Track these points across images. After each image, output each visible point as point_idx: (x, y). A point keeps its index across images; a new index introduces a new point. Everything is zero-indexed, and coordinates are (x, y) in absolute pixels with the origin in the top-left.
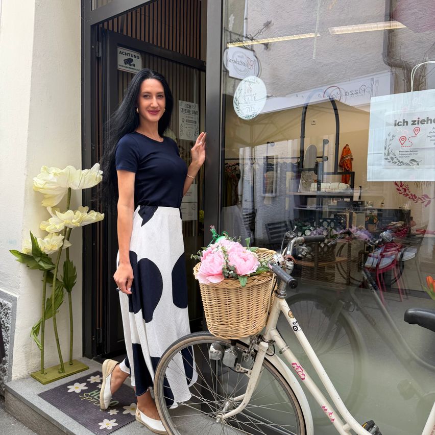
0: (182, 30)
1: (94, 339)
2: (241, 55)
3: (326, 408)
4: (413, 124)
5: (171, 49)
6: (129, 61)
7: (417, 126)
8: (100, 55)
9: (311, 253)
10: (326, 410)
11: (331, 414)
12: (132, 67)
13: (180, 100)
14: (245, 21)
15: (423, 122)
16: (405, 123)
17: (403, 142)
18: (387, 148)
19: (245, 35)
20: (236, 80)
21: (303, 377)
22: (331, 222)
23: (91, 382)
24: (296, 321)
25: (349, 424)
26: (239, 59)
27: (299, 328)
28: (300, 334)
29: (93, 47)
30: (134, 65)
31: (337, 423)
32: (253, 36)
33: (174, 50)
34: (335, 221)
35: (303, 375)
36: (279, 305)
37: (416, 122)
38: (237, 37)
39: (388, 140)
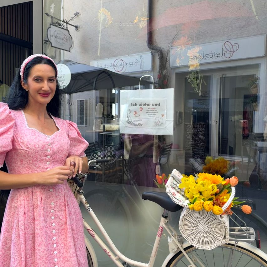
0: (17, 22)
2: (59, 32)
3: (106, 250)
4: (139, 106)
5: (9, 34)
7: (141, 106)
9: (101, 166)
10: (106, 251)
11: (109, 252)
13: (16, 67)
14: (62, 10)
15: (144, 105)
16: (136, 104)
17: (135, 114)
18: (128, 117)
19: (62, 20)
20: (57, 49)
21: (94, 235)
22: (112, 147)
24: (89, 206)
25: (118, 256)
26: (58, 36)
27: (91, 209)
28: (92, 212)
31: (112, 256)
32: (67, 21)
33: (12, 35)
34: (114, 146)
35: (94, 234)
36: (80, 199)
37: (141, 105)
38: (56, 21)
39: (129, 113)
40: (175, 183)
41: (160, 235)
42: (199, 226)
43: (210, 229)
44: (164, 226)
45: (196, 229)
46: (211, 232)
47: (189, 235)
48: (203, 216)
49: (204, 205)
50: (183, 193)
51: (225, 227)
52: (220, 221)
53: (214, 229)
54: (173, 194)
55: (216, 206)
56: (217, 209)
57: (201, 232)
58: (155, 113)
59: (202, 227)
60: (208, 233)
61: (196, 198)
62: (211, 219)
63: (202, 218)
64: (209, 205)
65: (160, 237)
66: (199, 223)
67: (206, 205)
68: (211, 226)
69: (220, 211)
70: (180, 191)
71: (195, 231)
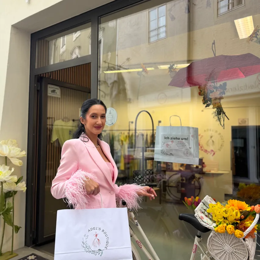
1: (31, 236)
6: (53, 91)
8: (39, 89)
12: (55, 94)
15: (174, 139)
17: (167, 146)
18: (162, 148)
19: (116, 64)
21: (141, 247)
23: (29, 259)
24: (137, 221)
27: (139, 224)
28: (140, 227)
29: (35, 85)
30: (56, 93)
35: (141, 246)
36: (130, 215)
37: (172, 139)
38: (112, 66)
39: (162, 145)
40: (205, 208)
41: (195, 252)
42: (225, 247)
43: (234, 250)
44: (198, 244)
45: (222, 249)
46: (235, 253)
47: (216, 254)
48: (228, 238)
49: (227, 228)
50: (211, 217)
51: (248, 249)
52: (243, 244)
53: (239, 251)
54: (201, 218)
55: (237, 231)
56: (238, 233)
57: (227, 252)
58: (183, 146)
59: (227, 248)
60: (233, 254)
61: (221, 222)
62: (234, 241)
63: (228, 240)
64: (231, 229)
65: (195, 253)
66: (225, 244)
67: (228, 229)
68: (236, 248)
69: (241, 235)
70: (209, 215)
71: (221, 250)
